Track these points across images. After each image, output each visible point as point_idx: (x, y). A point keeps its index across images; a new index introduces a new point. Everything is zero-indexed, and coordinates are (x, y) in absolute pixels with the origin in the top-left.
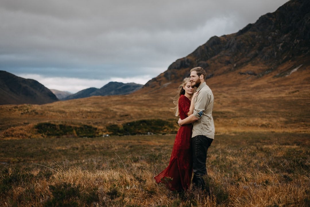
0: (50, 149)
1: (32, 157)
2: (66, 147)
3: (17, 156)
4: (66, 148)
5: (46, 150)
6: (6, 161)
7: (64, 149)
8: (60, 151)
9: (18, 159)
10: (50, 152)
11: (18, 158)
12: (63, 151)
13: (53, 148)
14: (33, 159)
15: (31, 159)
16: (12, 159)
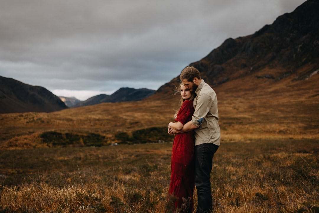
0: (52, 160)
1: (32, 168)
2: (69, 157)
3: (15, 168)
4: (68, 159)
5: (47, 161)
6: (3, 172)
7: (66, 159)
8: (61, 161)
9: (17, 171)
10: (51, 162)
11: (17, 169)
12: (65, 161)
13: (55, 159)
14: (33, 170)
15: (31, 170)
16: (10, 170)
